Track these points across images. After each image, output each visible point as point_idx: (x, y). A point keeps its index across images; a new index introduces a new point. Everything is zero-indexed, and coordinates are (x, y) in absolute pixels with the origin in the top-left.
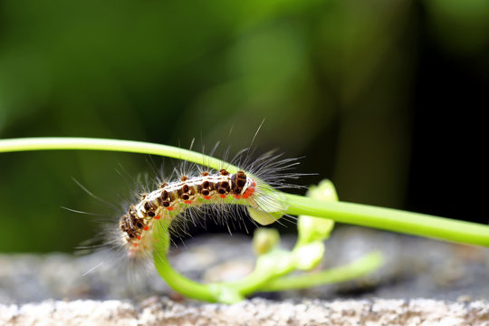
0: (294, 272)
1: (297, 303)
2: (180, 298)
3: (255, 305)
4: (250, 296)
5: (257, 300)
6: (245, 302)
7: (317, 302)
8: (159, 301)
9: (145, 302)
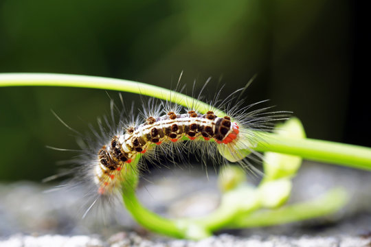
0: (261, 208)
1: (264, 240)
2: (145, 233)
3: (223, 242)
4: (217, 232)
5: (224, 237)
6: (212, 239)
7: (284, 239)
8: (127, 237)
9: (113, 238)
